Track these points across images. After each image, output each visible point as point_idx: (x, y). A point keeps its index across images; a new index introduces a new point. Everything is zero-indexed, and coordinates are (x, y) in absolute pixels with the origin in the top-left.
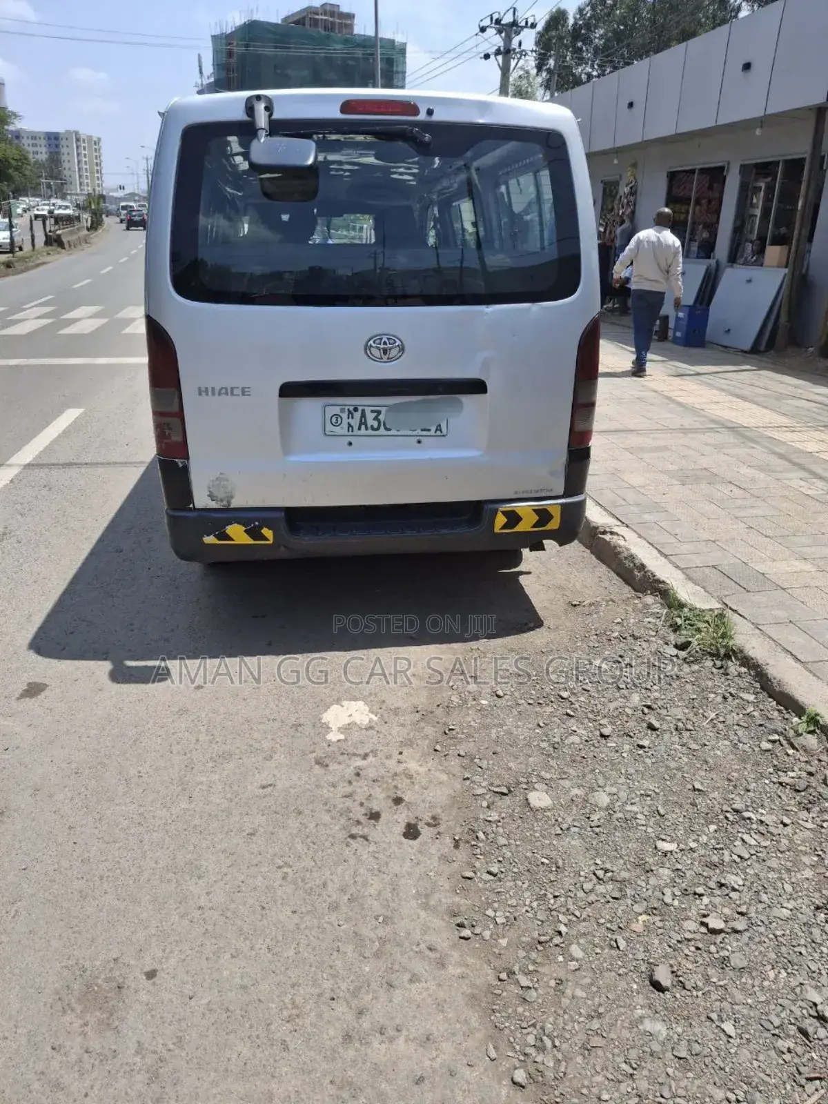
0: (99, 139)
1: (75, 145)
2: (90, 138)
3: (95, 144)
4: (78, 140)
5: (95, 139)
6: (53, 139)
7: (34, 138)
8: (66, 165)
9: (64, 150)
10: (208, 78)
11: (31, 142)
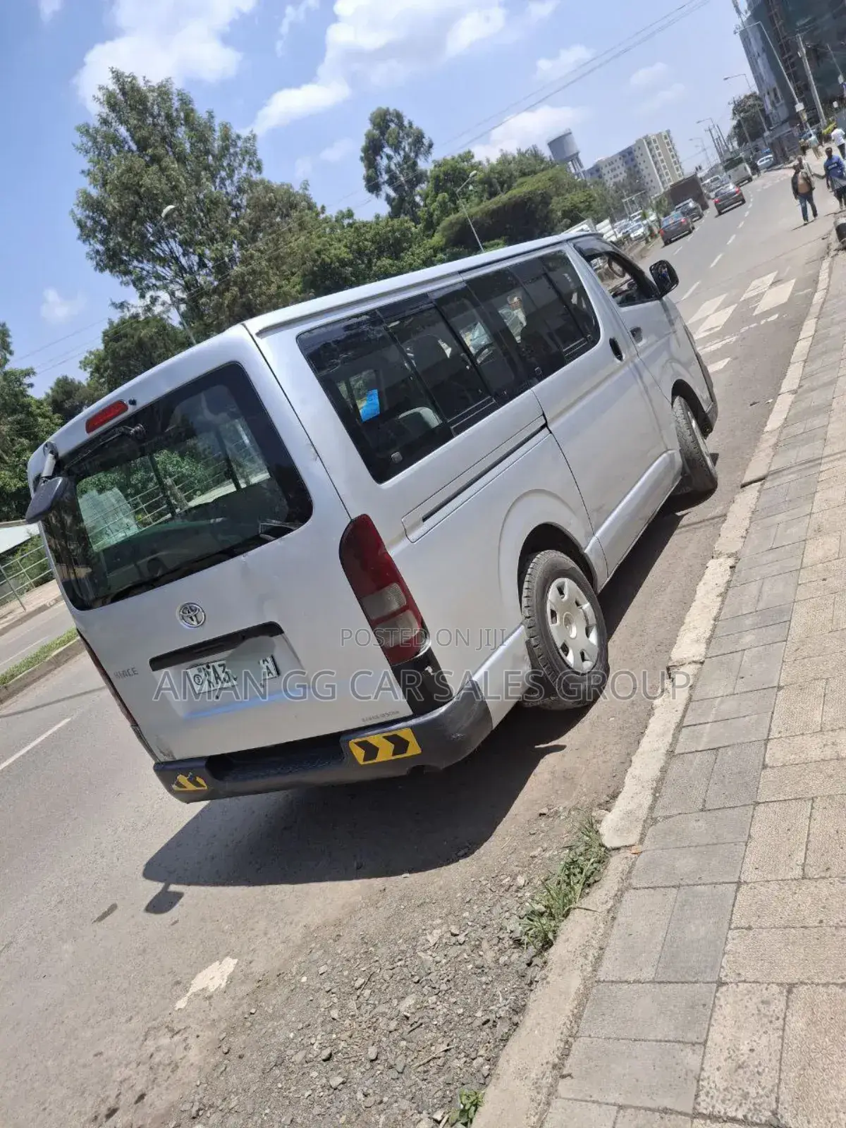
0: (668, 132)
1: (648, 150)
2: (659, 135)
3: (666, 138)
4: (649, 143)
5: (664, 134)
6: (628, 156)
7: (611, 163)
8: (645, 173)
9: (639, 160)
10: (746, 13)
11: (609, 168)
